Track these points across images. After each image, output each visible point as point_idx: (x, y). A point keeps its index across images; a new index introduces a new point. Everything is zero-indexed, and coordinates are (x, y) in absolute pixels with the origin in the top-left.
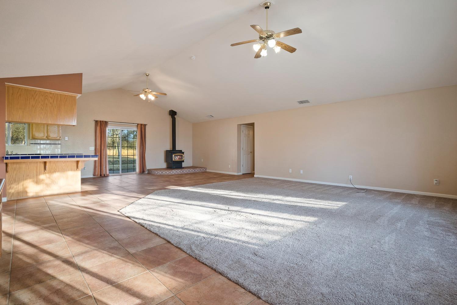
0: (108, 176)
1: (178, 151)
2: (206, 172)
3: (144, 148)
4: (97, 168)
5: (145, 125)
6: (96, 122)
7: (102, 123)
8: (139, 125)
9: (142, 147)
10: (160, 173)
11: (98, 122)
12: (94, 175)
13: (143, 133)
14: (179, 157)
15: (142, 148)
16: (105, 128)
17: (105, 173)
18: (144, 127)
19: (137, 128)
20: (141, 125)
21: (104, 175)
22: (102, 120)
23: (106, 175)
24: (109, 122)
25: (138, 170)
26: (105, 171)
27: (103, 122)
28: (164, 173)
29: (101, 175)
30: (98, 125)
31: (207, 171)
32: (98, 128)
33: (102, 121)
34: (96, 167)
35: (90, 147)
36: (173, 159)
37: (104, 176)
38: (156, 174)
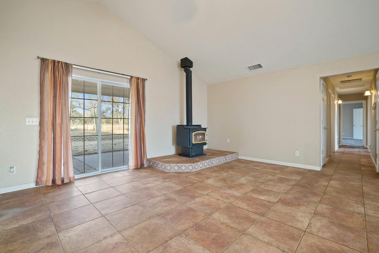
0: (70, 183)
1: (197, 127)
2: (239, 161)
3: (143, 121)
4: (46, 166)
5: (144, 80)
6: (43, 61)
7: (56, 64)
8: (133, 79)
9: (139, 119)
10: (176, 168)
11: (48, 64)
12: (37, 183)
13: (141, 94)
14: (201, 137)
15: (139, 121)
16: (64, 78)
17: (66, 176)
18: (142, 84)
19: (131, 85)
20: (138, 78)
21: (63, 181)
22: (57, 59)
23: (66, 181)
24: (74, 66)
25: (132, 163)
26: (66, 172)
27: (60, 64)
28: (183, 168)
29: (54, 181)
30: (48, 68)
31: (240, 157)
32: (48, 76)
33: (59, 62)
34: (43, 164)
35: (27, 119)
36: (193, 140)
37: (64, 184)
38: (167, 171)
